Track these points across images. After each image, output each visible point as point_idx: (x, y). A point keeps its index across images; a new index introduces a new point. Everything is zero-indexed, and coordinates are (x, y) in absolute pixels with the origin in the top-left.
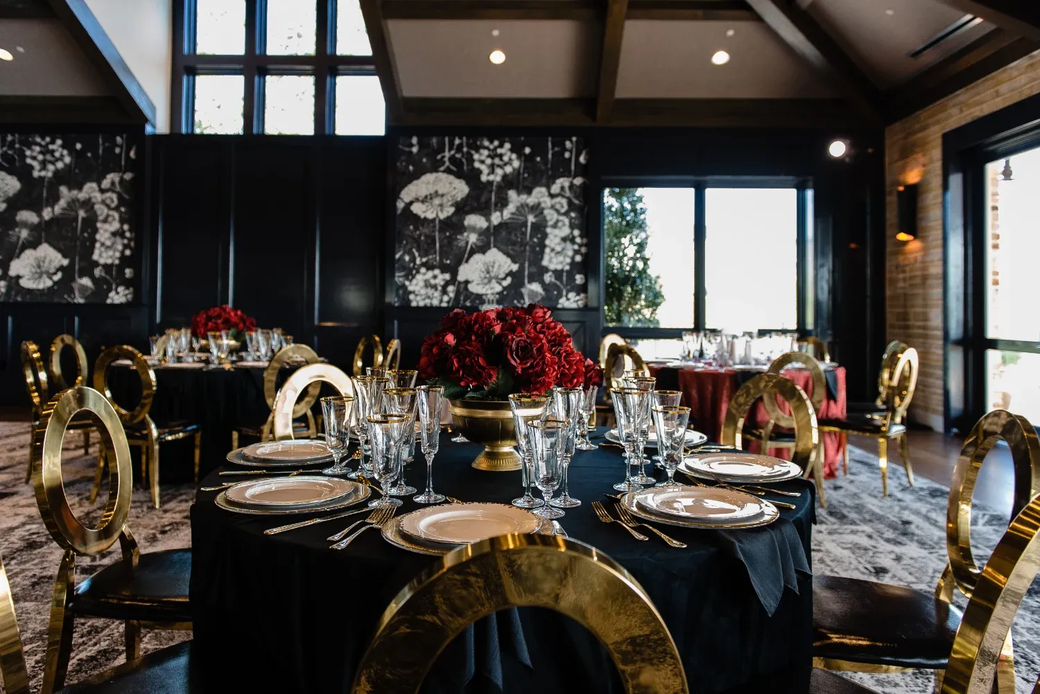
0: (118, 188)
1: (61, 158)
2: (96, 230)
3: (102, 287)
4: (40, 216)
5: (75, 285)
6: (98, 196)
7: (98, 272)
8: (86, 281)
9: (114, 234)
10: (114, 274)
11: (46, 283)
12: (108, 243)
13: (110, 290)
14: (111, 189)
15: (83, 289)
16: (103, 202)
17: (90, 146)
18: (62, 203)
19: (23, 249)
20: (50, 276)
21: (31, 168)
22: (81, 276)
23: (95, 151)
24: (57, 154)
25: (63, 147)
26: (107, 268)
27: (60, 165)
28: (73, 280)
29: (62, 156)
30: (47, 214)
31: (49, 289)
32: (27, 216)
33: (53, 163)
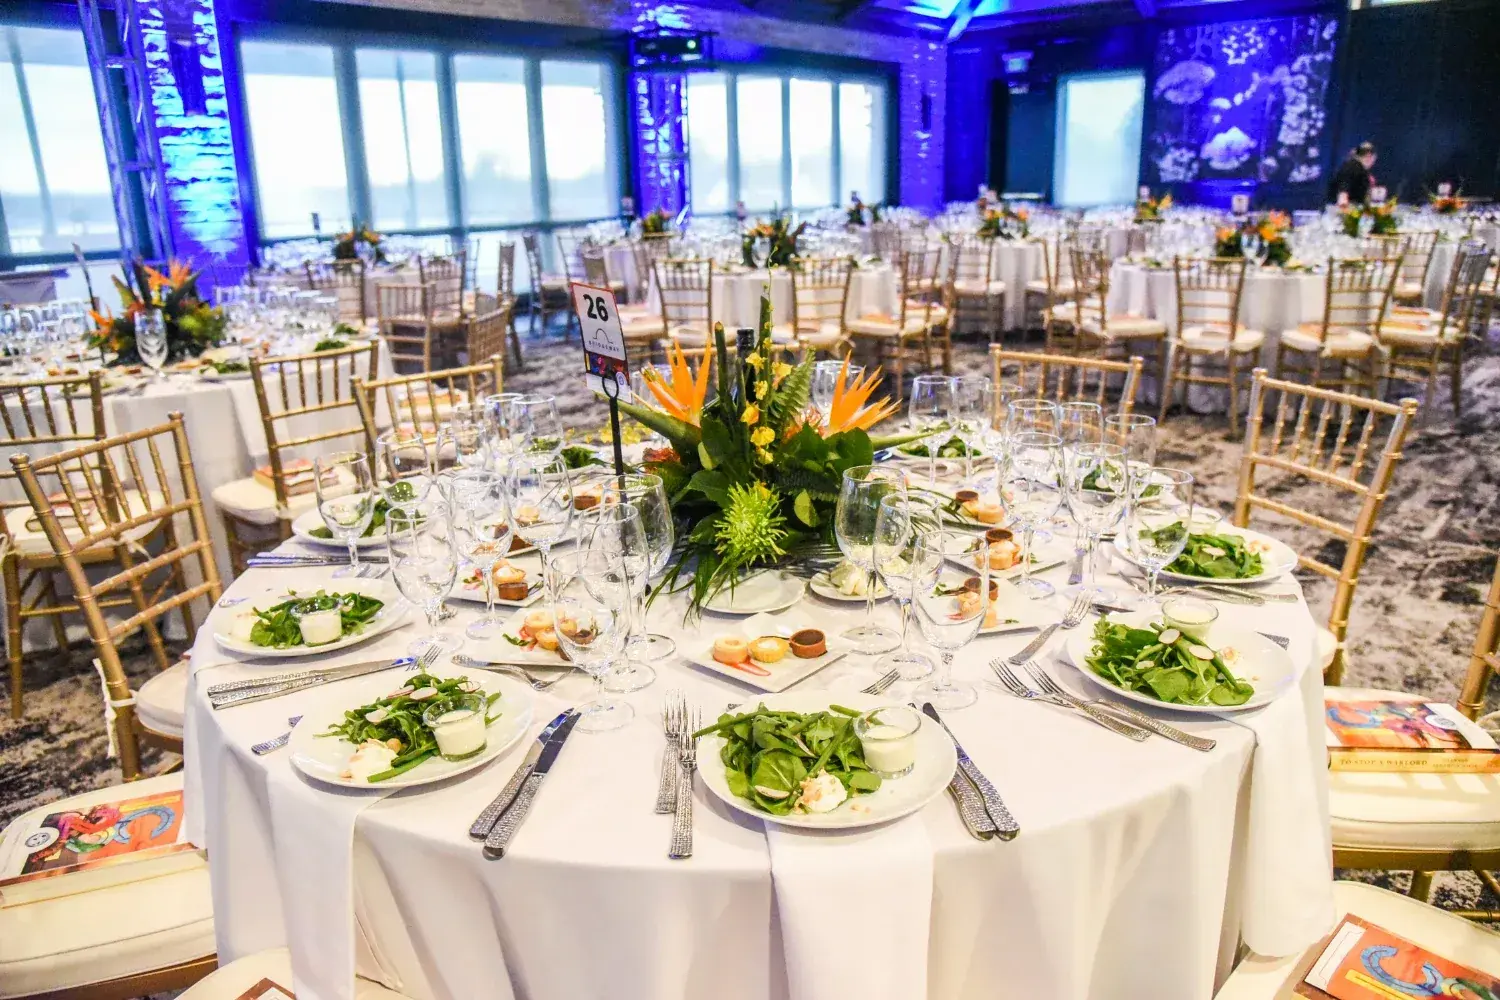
0: (1309, 70)
1: (1255, 45)
2: (1283, 112)
3: (1286, 166)
4: (1232, 102)
5: (1260, 166)
6: (1288, 80)
7: (1283, 152)
8: (1270, 162)
9: (1301, 116)
10: (1298, 154)
11: (1234, 164)
12: (1295, 124)
13: (1292, 169)
14: (1302, 71)
15: (1268, 168)
16: (1293, 85)
17: (1284, 29)
18: (1253, 88)
19: (1215, 133)
20: (1238, 157)
21: (1227, 56)
22: (1266, 156)
23: (1288, 35)
24: (1251, 41)
25: (1257, 33)
26: (1291, 148)
27: (1253, 51)
28: (1259, 160)
29: (1256, 43)
30: (1238, 99)
31: (1237, 169)
32: (1222, 103)
33: (1247, 50)
